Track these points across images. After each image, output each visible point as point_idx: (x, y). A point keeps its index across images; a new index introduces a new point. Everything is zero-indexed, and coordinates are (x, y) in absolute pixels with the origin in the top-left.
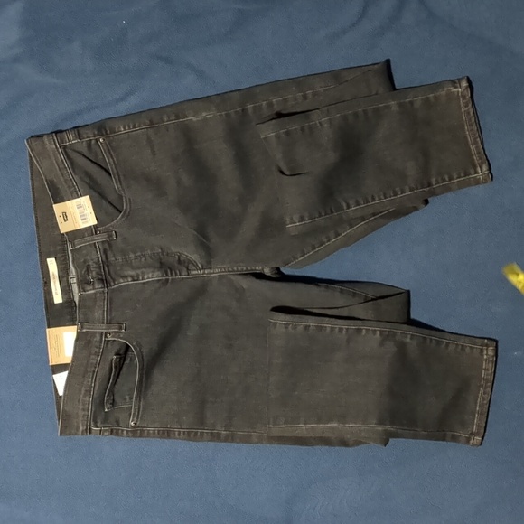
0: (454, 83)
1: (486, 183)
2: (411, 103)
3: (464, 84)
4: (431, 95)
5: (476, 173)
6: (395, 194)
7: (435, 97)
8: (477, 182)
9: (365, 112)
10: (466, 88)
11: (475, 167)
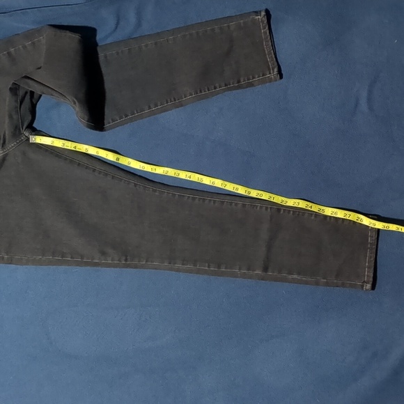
0: (257, 13)
1: (276, 80)
2: (229, 26)
3: (263, 13)
4: (242, 21)
5: (270, 73)
6: (215, 88)
7: (244, 23)
8: (270, 80)
9: (197, 33)
10: (264, 16)
11: (269, 69)
